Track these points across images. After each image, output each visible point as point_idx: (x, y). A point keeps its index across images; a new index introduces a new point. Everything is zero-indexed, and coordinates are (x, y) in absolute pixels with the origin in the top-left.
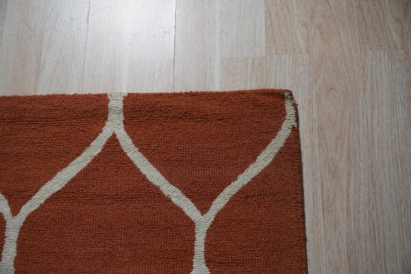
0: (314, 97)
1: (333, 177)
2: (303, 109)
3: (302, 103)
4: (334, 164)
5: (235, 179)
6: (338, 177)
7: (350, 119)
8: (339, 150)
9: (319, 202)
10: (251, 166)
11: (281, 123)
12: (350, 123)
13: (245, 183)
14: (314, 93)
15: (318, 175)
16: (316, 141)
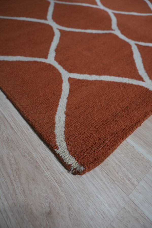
0: (60, 191)
1: (8, 138)
2: (61, 172)
3: (66, 177)
4: (12, 147)
5: (68, 98)
6: (4, 141)
7: (16, 194)
8: (13, 160)
9: (9, 119)
10: (65, 110)
11: (68, 145)
12: (14, 190)
13: (61, 100)
14: (63, 195)
15: (19, 134)
16: (34, 154)
